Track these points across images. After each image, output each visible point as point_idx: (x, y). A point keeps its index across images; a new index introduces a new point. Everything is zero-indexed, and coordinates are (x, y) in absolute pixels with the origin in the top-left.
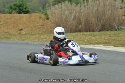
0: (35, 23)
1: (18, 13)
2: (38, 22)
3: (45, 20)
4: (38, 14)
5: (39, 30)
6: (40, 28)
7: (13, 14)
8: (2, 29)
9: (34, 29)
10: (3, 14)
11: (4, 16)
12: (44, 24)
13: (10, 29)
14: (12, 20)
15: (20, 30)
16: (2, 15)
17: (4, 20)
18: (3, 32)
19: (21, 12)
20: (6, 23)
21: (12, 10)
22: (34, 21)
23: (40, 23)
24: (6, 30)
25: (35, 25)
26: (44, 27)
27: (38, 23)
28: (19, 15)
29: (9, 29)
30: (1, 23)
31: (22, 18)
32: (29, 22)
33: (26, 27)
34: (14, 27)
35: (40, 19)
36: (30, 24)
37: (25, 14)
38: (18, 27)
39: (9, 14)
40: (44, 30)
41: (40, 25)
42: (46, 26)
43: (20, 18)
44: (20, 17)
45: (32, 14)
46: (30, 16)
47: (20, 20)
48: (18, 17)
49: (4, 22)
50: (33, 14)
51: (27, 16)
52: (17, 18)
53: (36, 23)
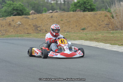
0: (99, 22)
1: (82, 11)
2: (102, 21)
3: (111, 18)
4: (103, 12)
5: (103, 30)
6: (105, 27)
7: (77, 12)
8: (63, 29)
9: (98, 29)
10: (66, 12)
11: (66, 14)
12: (110, 23)
13: (72, 28)
14: (75, 18)
15: (83, 29)
16: (64, 13)
17: (66, 19)
18: (64, 32)
19: (86, 10)
20: (68, 22)
21: (76, 8)
22: (99, 20)
23: (105, 22)
24: (68, 30)
25: (100, 24)
26: (109, 26)
27: (104, 22)
28: (83, 12)
29: (70, 29)
30: (63, 22)
31: (86, 16)
32: (93, 21)
33: (89, 26)
34: (76, 26)
35: (106, 17)
36: (94, 23)
37: (90, 12)
38: (80, 26)
39: (72, 12)
40: (109, 29)
41: (105, 24)
42: (112, 25)
43: (83, 17)
44: (84, 15)
45: (97, 12)
46: (95, 14)
47: (84, 18)
48: (81, 15)
49: (66, 21)
50: (99, 12)
51: (91, 14)
52: (80, 17)
53: (101, 22)
